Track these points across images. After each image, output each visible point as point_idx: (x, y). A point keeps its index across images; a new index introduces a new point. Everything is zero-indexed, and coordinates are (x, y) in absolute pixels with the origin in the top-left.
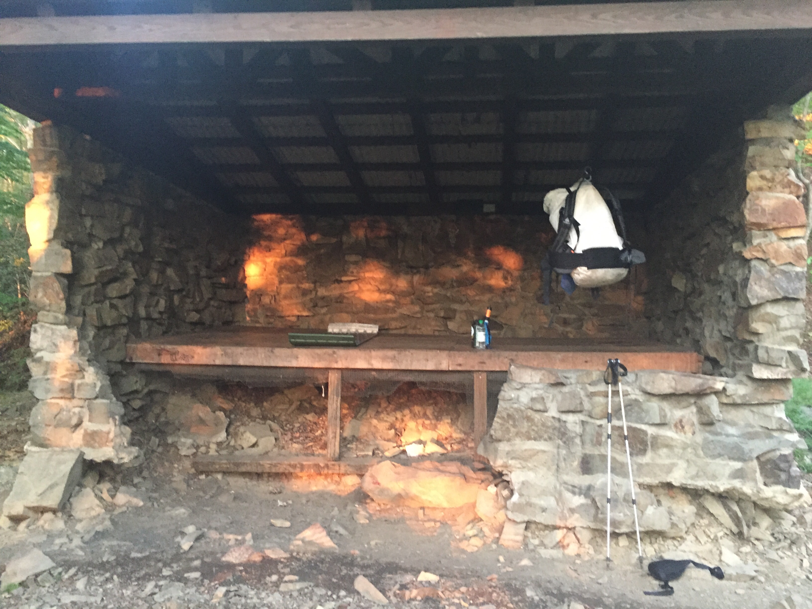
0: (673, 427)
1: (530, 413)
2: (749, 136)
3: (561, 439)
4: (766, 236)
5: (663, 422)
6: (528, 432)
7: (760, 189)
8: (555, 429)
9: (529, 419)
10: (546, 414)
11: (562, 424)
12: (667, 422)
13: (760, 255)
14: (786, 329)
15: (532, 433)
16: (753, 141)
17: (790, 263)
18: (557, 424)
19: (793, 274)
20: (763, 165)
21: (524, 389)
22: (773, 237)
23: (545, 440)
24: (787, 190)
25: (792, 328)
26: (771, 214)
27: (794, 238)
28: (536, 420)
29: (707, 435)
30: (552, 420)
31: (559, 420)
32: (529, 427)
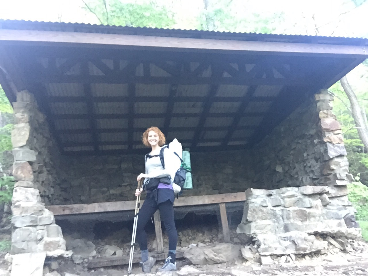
0: (314, 208)
1: (262, 208)
2: (317, 99)
3: (275, 218)
4: (330, 133)
5: (311, 206)
6: (262, 217)
7: (324, 117)
8: (272, 214)
9: (262, 211)
10: (267, 208)
11: (275, 212)
12: (312, 206)
13: (329, 141)
14: (343, 167)
15: (264, 217)
16: (318, 101)
17: (339, 143)
18: (272, 212)
19: (341, 146)
20: (323, 109)
21: (258, 198)
22: (332, 133)
23: (269, 219)
24: (332, 118)
25: (345, 166)
26: (330, 125)
27: (338, 134)
28: (264, 211)
29: (327, 210)
30: (270, 210)
31: (273, 210)
32: (262, 214)
